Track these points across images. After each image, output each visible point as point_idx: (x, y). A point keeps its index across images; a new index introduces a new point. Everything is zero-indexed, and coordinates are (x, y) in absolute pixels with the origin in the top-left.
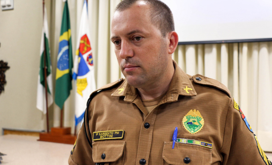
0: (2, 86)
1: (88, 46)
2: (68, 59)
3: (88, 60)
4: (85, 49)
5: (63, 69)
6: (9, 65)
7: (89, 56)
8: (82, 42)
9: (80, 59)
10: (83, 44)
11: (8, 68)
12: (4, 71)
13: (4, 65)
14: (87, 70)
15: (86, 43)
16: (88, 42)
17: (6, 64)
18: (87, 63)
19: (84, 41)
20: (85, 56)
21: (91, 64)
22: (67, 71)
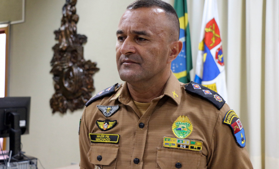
0: (90, 94)
1: (217, 35)
2: (185, 57)
3: (217, 57)
4: (213, 40)
5: (177, 71)
6: (98, 66)
7: (218, 51)
8: (209, 30)
9: (205, 55)
10: (211, 33)
11: (97, 70)
12: (92, 74)
13: (93, 67)
14: (217, 73)
15: (214, 32)
16: (217, 29)
17: (95, 65)
18: (216, 61)
19: (212, 28)
20: (213, 52)
21: (222, 63)
22: (183, 74)
